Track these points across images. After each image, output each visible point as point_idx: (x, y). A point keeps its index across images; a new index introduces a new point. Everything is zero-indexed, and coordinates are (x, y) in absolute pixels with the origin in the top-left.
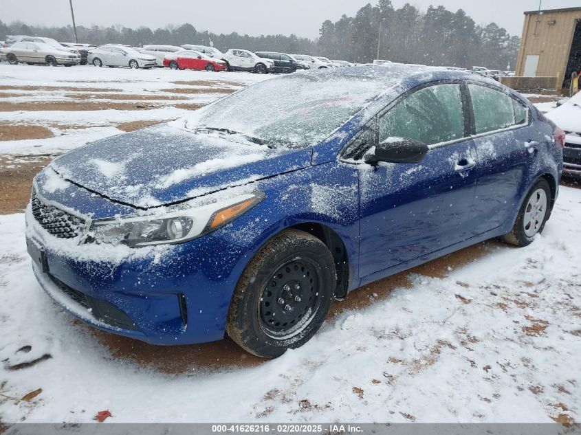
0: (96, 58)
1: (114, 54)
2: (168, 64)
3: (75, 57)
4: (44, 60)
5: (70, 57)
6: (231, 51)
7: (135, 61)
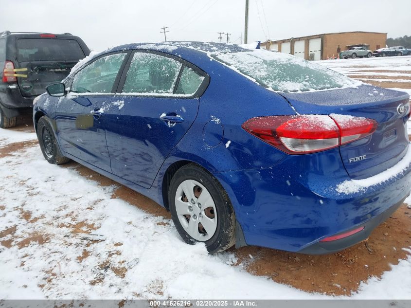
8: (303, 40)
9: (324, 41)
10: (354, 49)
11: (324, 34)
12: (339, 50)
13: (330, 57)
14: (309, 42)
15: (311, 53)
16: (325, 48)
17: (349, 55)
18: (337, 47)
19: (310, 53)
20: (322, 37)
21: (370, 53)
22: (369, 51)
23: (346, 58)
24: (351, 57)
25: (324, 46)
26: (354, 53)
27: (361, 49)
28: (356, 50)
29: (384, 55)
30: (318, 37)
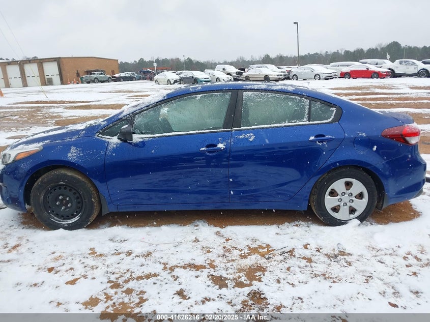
0: (294, 75)
1: (306, 71)
2: (343, 75)
3: (281, 75)
4: (263, 79)
5: (278, 75)
6: (397, 61)
7: (319, 75)
8: (35, 62)
9: (62, 65)
10: (94, 74)
11: (60, 58)
12: (78, 75)
13: (72, 82)
14: (42, 66)
15: (48, 77)
16: (63, 73)
17: (91, 80)
18: (76, 72)
19: (46, 77)
20: (58, 60)
21: (110, 78)
22: (109, 76)
23: (88, 83)
24: (94, 82)
25: (62, 70)
26: (96, 78)
27: (101, 74)
28: (96, 75)
29: (122, 80)
30: (53, 60)
